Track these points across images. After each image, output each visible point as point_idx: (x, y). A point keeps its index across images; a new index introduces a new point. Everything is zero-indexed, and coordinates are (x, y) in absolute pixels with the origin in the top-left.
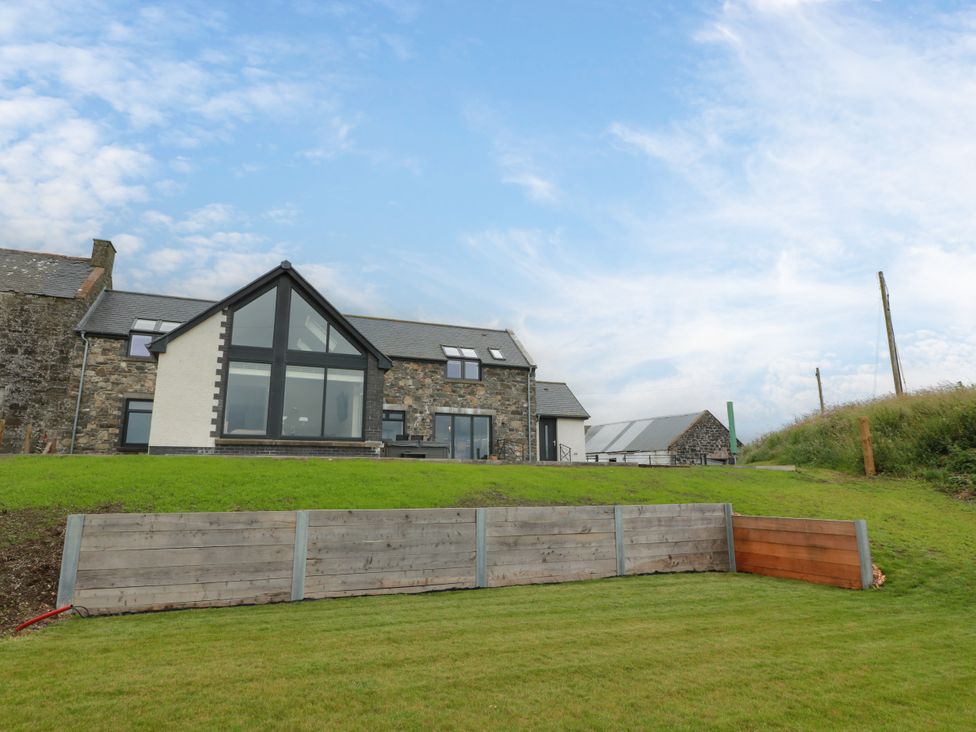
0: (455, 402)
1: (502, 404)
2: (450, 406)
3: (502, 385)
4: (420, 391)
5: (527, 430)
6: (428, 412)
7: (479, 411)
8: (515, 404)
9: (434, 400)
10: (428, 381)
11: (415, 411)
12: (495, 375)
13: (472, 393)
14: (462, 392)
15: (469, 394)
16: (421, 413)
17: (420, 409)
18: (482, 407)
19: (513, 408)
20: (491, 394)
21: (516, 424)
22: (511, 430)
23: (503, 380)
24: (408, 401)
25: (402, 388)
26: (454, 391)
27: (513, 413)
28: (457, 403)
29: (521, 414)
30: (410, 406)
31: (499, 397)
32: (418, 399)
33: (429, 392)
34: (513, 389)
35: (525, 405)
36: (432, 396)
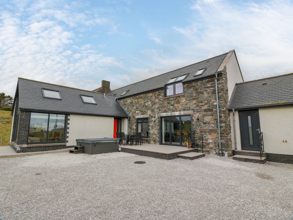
0: (169, 109)
1: (197, 106)
2: (167, 112)
3: (197, 93)
4: (154, 107)
5: (217, 122)
6: (157, 117)
7: (182, 113)
8: (206, 104)
9: (160, 110)
10: (157, 100)
11: (152, 117)
12: (191, 87)
13: (178, 102)
14: (172, 103)
15: (177, 103)
16: (154, 117)
17: (153, 116)
18: (184, 110)
19: (206, 107)
20: (189, 100)
21: (207, 119)
22: (205, 123)
23: (197, 89)
24: (149, 112)
25: (146, 107)
26: (168, 103)
27: (205, 110)
28: (171, 110)
29: (211, 110)
30: (150, 115)
31: (195, 101)
32: (153, 111)
33: (157, 106)
34: (205, 93)
35: (215, 104)
36: (158, 108)
